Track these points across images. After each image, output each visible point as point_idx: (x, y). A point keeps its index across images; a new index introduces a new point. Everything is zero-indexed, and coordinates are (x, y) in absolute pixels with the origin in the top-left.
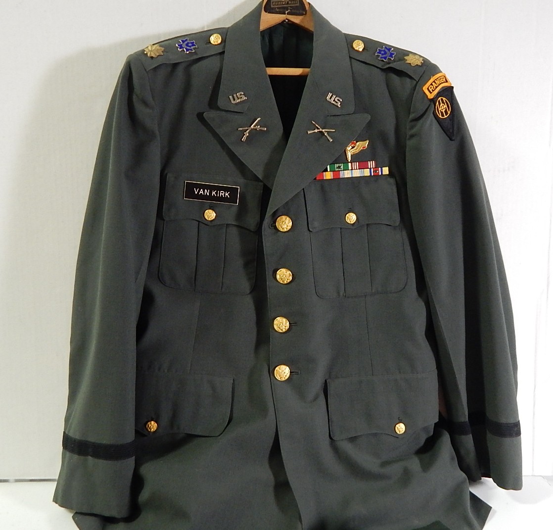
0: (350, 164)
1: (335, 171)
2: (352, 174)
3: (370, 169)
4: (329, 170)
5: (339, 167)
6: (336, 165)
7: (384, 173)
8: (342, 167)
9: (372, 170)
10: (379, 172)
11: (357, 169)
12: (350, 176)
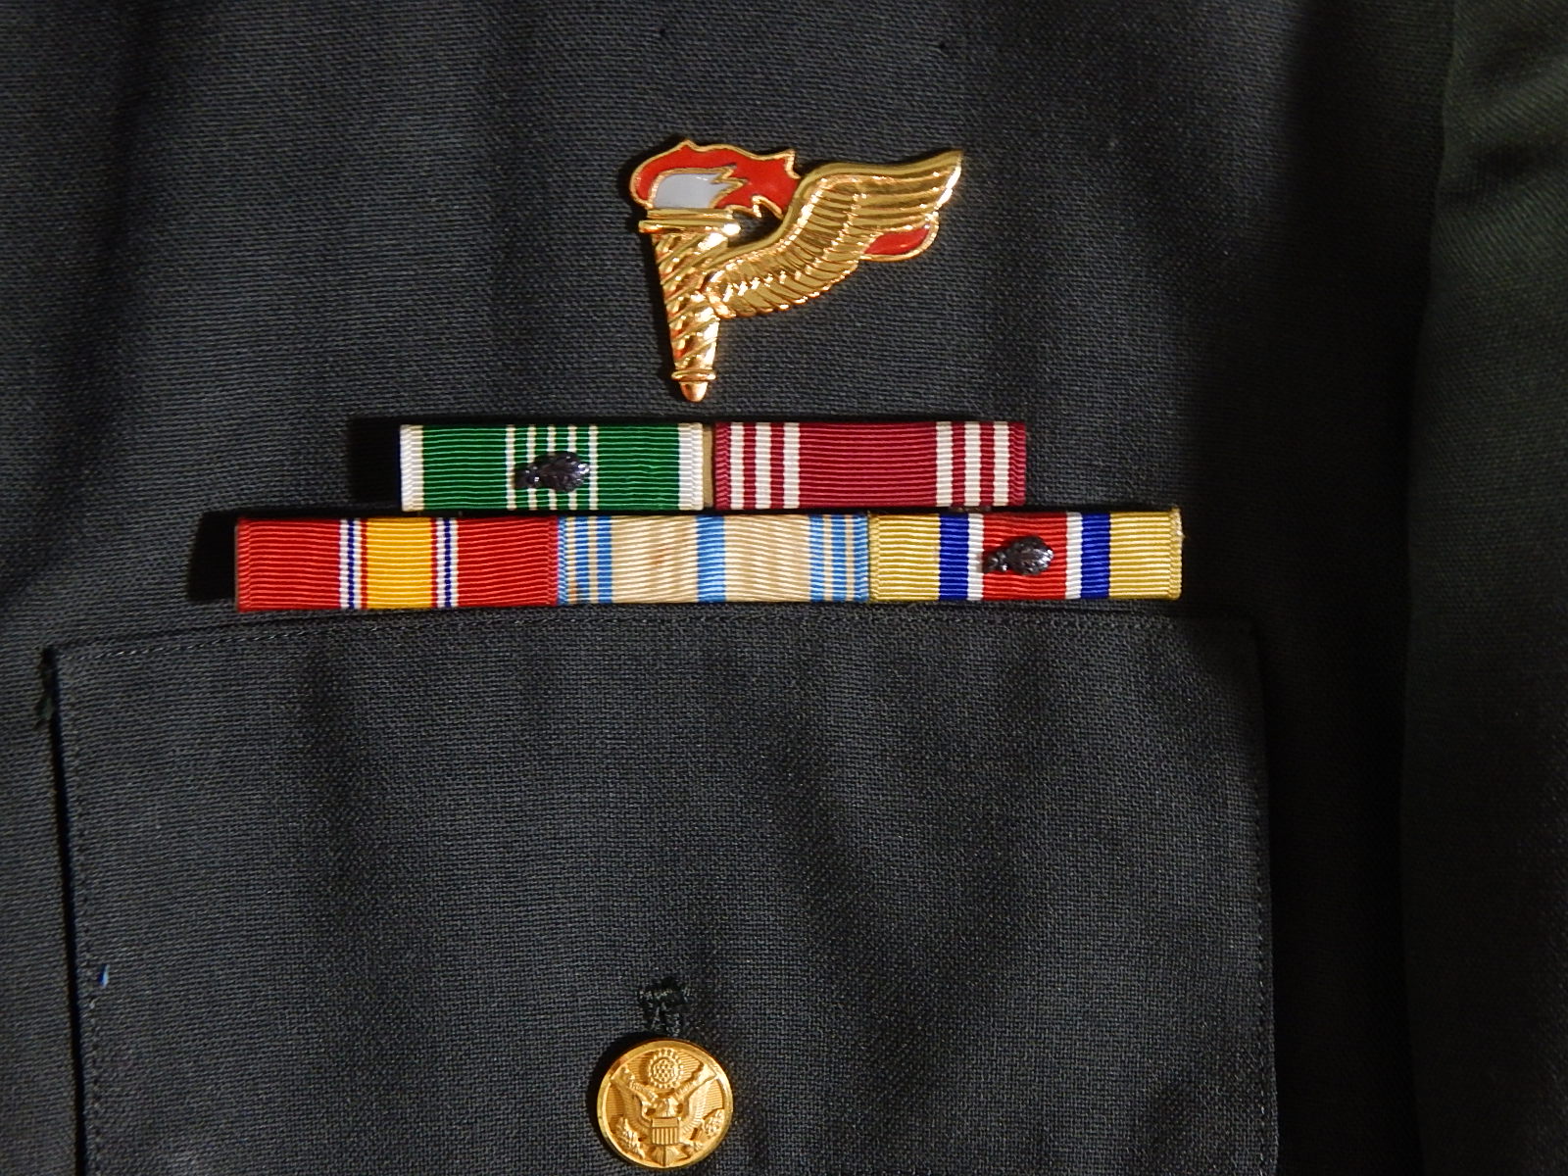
0: (693, 442)
1: (504, 514)
2: (706, 567)
3: (954, 517)
4: (412, 493)
5: (555, 471)
6: (517, 445)
7: (1117, 589)
8: (591, 469)
9: (976, 526)
10: (1059, 563)
11: (777, 510)
12: (689, 592)
